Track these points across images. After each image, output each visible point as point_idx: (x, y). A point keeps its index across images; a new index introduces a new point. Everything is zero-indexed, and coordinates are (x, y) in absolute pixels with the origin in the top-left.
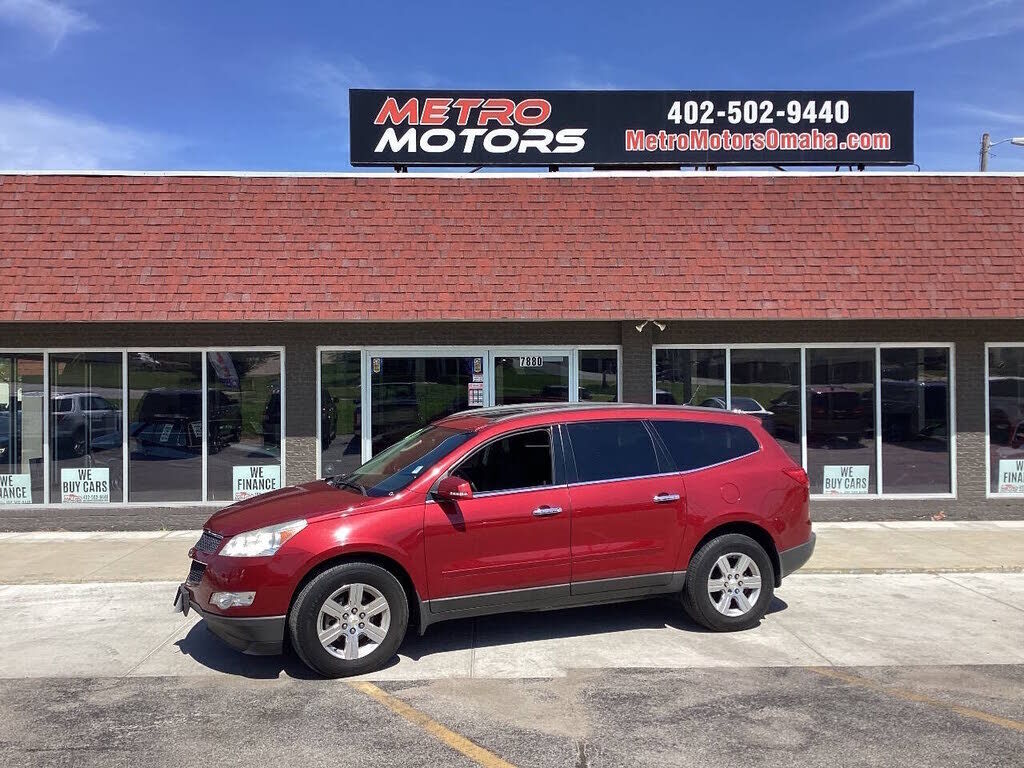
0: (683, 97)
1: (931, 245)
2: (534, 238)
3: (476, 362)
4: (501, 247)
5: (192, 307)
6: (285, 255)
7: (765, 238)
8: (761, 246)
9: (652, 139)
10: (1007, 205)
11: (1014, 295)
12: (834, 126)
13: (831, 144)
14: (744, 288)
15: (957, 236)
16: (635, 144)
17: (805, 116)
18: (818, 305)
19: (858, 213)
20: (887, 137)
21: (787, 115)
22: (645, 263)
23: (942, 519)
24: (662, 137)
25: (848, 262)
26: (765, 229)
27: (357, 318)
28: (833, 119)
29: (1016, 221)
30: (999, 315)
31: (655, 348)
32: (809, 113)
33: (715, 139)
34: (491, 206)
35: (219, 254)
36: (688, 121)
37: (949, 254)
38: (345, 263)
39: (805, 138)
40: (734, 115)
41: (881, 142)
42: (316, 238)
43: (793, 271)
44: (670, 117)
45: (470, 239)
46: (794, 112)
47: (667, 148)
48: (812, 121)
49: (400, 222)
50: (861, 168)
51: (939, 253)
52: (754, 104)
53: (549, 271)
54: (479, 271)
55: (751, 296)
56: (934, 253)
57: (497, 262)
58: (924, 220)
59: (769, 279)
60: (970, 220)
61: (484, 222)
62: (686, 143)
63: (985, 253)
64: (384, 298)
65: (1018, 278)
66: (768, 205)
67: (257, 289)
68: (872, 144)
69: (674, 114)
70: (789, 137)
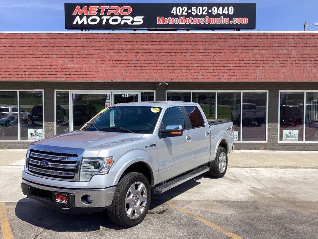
0: (177, 5)
1: (260, 56)
2: (124, 54)
3: (107, 95)
4: (113, 57)
5: (10, 76)
6: (41, 59)
7: (202, 54)
8: (201, 57)
10: (287, 43)
11: (286, 74)
12: (228, 16)
13: (227, 22)
14: (194, 71)
15: (268, 53)
16: (160, 22)
17: (218, 12)
18: (218, 77)
19: (235, 45)
20: (246, 19)
21: (212, 12)
22: (161, 62)
23: (262, 150)
24: (170, 19)
25: (230, 62)
26: (203, 51)
27: (63, 80)
28: (228, 13)
29: (290, 48)
30: (280, 80)
31: (167, 91)
32: (220, 11)
33: (188, 20)
34: (111, 43)
35: (20, 59)
36: (178, 14)
37: (265, 59)
38: (60, 62)
39: (218, 20)
40: (194, 12)
41: (244, 21)
42: (51, 53)
43: (211, 65)
44: (172, 12)
45: (103, 54)
46: (215, 10)
47: (171, 23)
48: (221, 14)
49: (80, 48)
50: (239, 30)
51: (262, 59)
52: (201, 8)
53: (129, 65)
54: (105, 65)
55: (196, 74)
56: (260, 59)
57: (111, 62)
58: (258, 48)
59: (202, 68)
60: (273, 47)
61: (108, 48)
62: (178, 21)
63: (277, 59)
64: (72, 73)
65: (288, 68)
66: (204, 43)
67: (31, 70)
68: (241, 22)
69: (174, 11)
70: (213, 19)
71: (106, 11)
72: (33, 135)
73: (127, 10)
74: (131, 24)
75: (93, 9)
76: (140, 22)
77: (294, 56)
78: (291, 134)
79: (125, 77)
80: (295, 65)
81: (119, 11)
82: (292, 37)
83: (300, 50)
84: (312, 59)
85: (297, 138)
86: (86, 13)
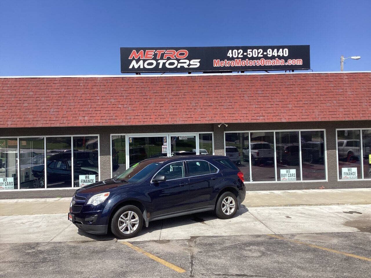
0: (232, 48)
1: (317, 97)
2: (183, 96)
3: (164, 138)
4: (172, 100)
5: (68, 122)
6: (99, 104)
7: (260, 95)
8: (259, 98)
9: (222, 63)
10: (342, 82)
11: (344, 113)
12: (283, 57)
13: (282, 63)
14: (254, 112)
15: (325, 93)
16: (217, 65)
17: (274, 54)
18: (278, 117)
19: (291, 86)
20: (301, 60)
21: (267, 54)
22: (221, 104)
23: (323, 189)
24: (226, 62)
25: (288, 103)
26: (261, 92)
27: (124, 124)
28: (283, 55)
29: (345, 88)
30: (339, 120)
31: (225, 132)
33: (244, 62)
34: (168, 86)
35: (77, 104)
36: (234, 56)
37: (322, 99)
38: (120, 106)
39: (273, 61)
40: (250, 54)
41: (299, 62)
42: (109, 97)
43: (270, 106)
44: (228, 55)
45: (161, 97)
46: (270, 53)
47: (228, 65)
48: (276, 56)
49: (138, 92)
50: (293, 71)
51: (319, 99)
52: (256, 50)
53: (188, 107)
54: (164, 108)
55: (256, 115)
56: (317, 99)
57: (171, 105)
58: (314, 88)
59: (262, 109)
60: (329, 88)
61: (166, 91)
62: (234, 64)
63: (335, 99)
64: (133, 117)
65: (345, 107)
66: (261, 84)
67: (90, 115)
68: (296, 63)
69: (229, 54)
70: (268, 61)
71: (163, 55)
72: (85, 181)
73: (183, 54)
74: (188, 67)
75: (149, 53)
76: (197, 65)
77: (350, 96)
78: (350, 172)
79: (186, 119)
80: (351, 104)
81: (176, 53)
82: (346, 77)
83: (355, 90)
84: (368, 98)
85: (357, 175)
86: (142, 57)
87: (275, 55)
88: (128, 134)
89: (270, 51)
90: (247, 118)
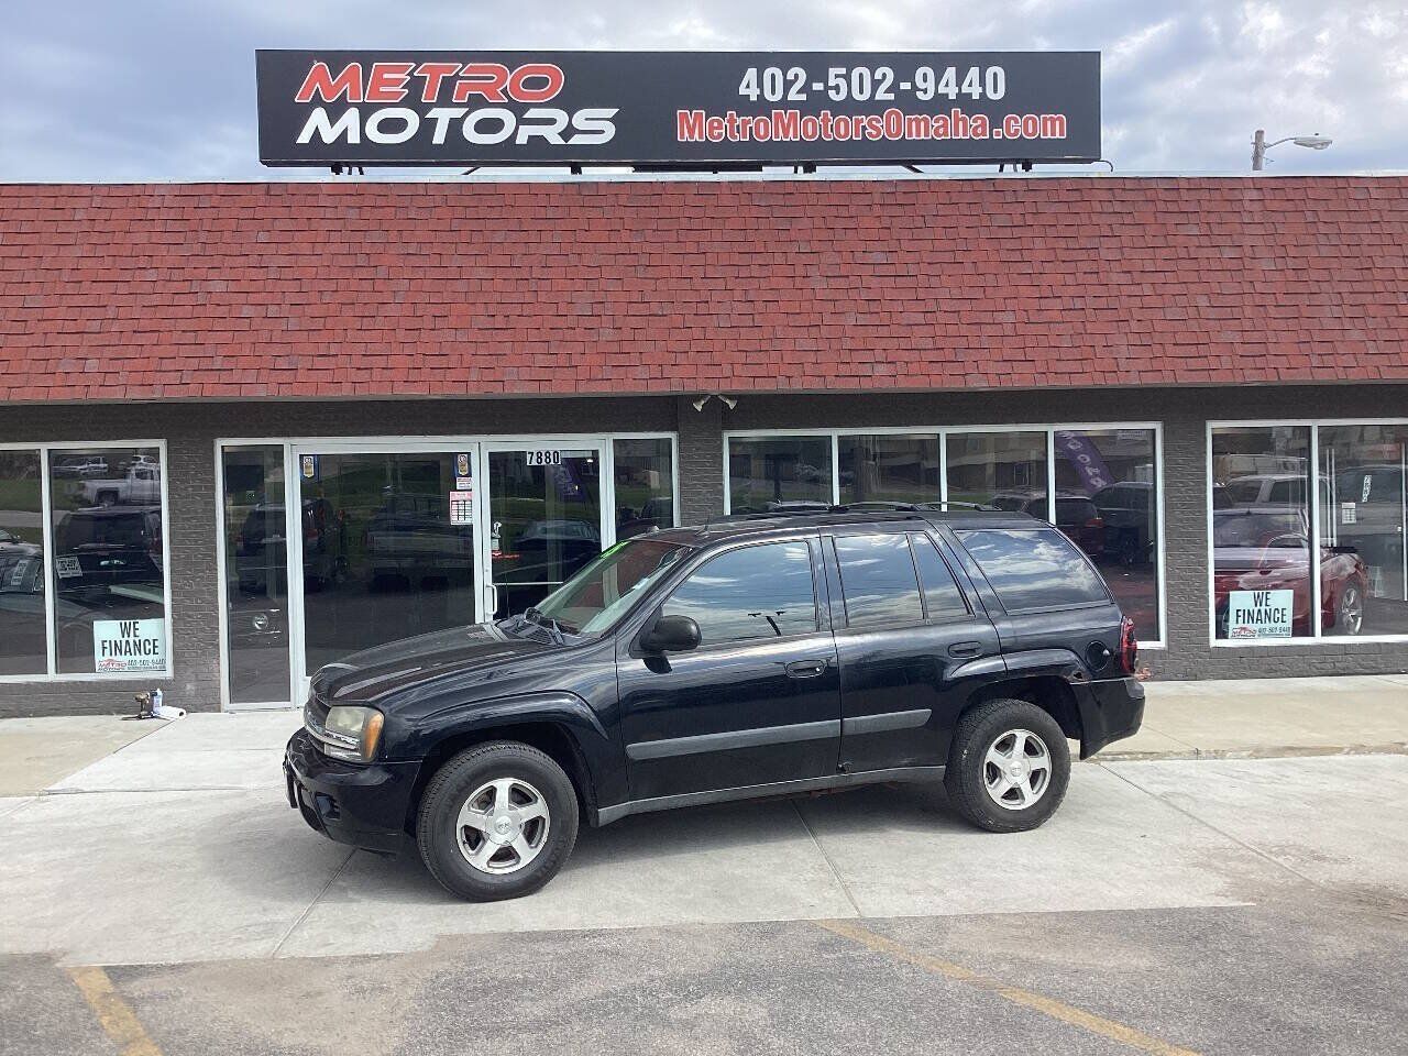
0: (762, 61)
1: (1124, 279)
2: (537, 272)
3: (461, 459)
4: (487, 286)
5: (12, 381)
6: (156, 300)
7: (880, 270)
8: (874, 283)
10: (1235, 218)
11: (1241, 350)
12: (984, 105)
13: (980, 130)
14: (848, 344)
15: (1160, 265)
16: (691, 134)
17: (942, 90)
18: (955, 369)
19: (1017, 232)
20: (1060, 119)
21: (915, 88)
22: (702, 309)
24: (732, 121)
25: (1000, 304)
26: (881, 258)
27: (261, 393)
28: (983, 95)
29: (1247, 241)
30: (1218, 379)
31: (727, 435)
32: (947, 85)
33: (810, 124)
34: (474, 225)
35: (54, 301)
36: (768, 96)
37: (1147, 290)
38: (247, 311)
39: (941, 123)
40: (837, 88)
41: (1053, 127)
42: (202, 273)
43: (920, 318)
44: (742, 91)
45: (440, 273)
47: (738, 138)
48: (952, 97)
49: (333, 248)
50: (1027, 166)
51: (1135, 290)
52: (866, 71)
53: (559, 322)
54: (451, 322)
55: (858, 357)
56: (1126, 290)
57: (480, 309)
58: (1114, 242)
59: (884, 331)
60: (1180, 240)
61: (462, 249)
62: (766, 130)
63: (1202, 288)
64: (304, 363)
65: (1247, 325)
66: (886, 222)
67: (109, 352)
68: (1040, 131)
69: (748, 86)
70: (918, 122)
71: (448, 85)
72: (117, 648)
73: (541, 83)
74: (562, 142)
75: (386, 76)
76: (602, 132)
77: (1270, 276)
78: (1263, 608)
79: (544, 375)
80: (1272, 312)
81: (508, 83)
82: (1255, 195)
83: (1292, 252)
84: (1344, 288)
85: (1289, 623)
86: (355, 94)
87: (947, 95)
88: (296, 440)
89: (925, 75)
90: (822, 370)
